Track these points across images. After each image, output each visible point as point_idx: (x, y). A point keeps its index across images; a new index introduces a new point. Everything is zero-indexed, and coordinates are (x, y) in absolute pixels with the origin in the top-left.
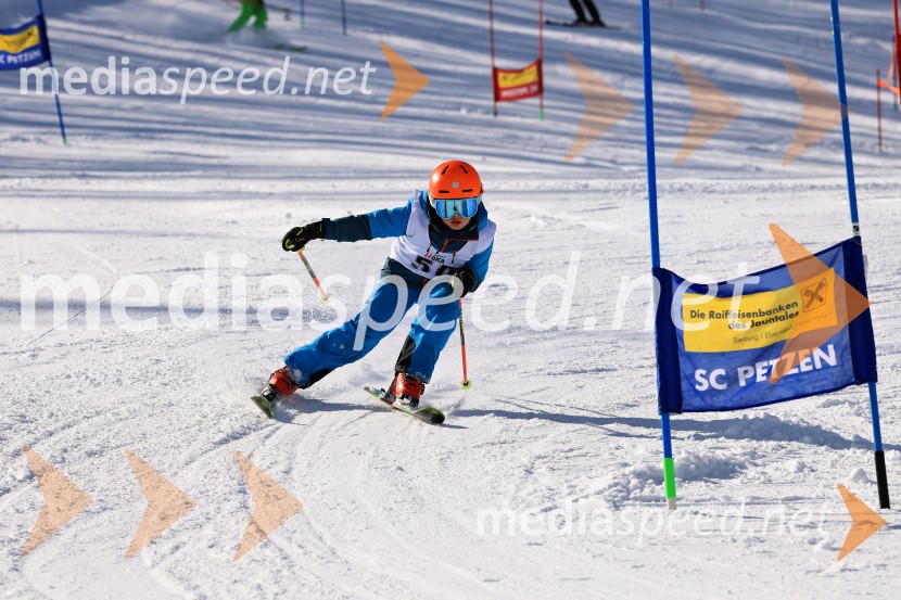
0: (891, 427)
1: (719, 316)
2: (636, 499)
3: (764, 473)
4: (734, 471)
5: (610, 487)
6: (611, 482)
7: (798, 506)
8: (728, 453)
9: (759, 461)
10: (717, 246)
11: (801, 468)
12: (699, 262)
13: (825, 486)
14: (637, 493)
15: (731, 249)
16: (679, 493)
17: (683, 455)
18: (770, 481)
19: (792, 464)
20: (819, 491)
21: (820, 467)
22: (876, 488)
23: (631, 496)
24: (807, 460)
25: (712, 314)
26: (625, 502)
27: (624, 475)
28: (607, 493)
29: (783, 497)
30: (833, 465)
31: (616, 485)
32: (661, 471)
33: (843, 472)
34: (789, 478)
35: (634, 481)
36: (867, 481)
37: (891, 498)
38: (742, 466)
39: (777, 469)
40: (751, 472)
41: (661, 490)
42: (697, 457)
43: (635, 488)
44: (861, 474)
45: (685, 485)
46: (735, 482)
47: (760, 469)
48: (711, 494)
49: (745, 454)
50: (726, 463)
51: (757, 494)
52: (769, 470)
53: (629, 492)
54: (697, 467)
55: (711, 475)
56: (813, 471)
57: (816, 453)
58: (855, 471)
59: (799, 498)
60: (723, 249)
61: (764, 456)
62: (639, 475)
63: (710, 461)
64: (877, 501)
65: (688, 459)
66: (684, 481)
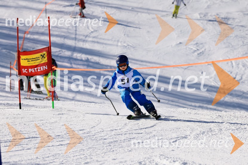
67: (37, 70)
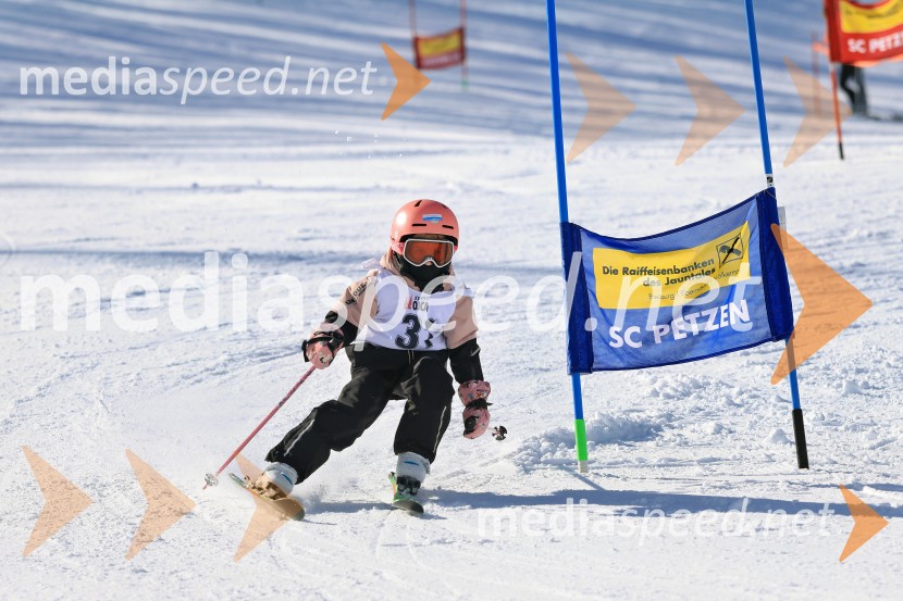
0: (811, 387)
1: (633, 272)
2: (546, 463)
3: (679, 435)
4: (649, 433)
5: (520, 450)
6: (521, 445)
7: (714, 467)
8: (643, 416)
9: (675, 424)
10: (640, 210)
11: (719, 429)
12: (621, 227)
13: (743, 448)
14: (548, 456)
15: (654, 213)
16: (591, 456)
17: (597, 418)
18: (686, 443)
19: (709, 426)
20: (736, 452)
21: (738, 429)
22: (794, 448)
23: (542, 459)
24: (725, 422)
25: (625, 271)
26: (536, 466)
27: (535, 438)
28: (516, 457)
29: (698, 458)
30: (752, 426)
31: (526, 448)
32: (573, 434)
33: (762, 433)
34: (706, 440)
35: (545, 445)
36: (786, 442)
37: (810, 458)
38: (658, 428)
39: (693, 431)
40: (667, 434)
41: (573, 454)
42: (611, 420)
43: (546, 451)
44: (780, 434)
45: (599, 447)
46: (650, 444)
47: (676, 431)
48: (625, 456)
49: (661, 416)
50: (641, 426)
51: (672, 456)
52: (686, 432)
53: (540, 455)
54: (611, 429)
55: (625, 438)
56: (731, 432)
57: (735, 414)
58: (774, 431)
59: (714, 460)
60: (646, 213)
61: (680, 418)
62: (550, 438)
63: (625, 424)
64: (796, 461)
65: (600, 422)
66: (597, 444)
67: (893, 41)
